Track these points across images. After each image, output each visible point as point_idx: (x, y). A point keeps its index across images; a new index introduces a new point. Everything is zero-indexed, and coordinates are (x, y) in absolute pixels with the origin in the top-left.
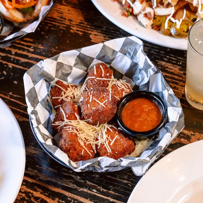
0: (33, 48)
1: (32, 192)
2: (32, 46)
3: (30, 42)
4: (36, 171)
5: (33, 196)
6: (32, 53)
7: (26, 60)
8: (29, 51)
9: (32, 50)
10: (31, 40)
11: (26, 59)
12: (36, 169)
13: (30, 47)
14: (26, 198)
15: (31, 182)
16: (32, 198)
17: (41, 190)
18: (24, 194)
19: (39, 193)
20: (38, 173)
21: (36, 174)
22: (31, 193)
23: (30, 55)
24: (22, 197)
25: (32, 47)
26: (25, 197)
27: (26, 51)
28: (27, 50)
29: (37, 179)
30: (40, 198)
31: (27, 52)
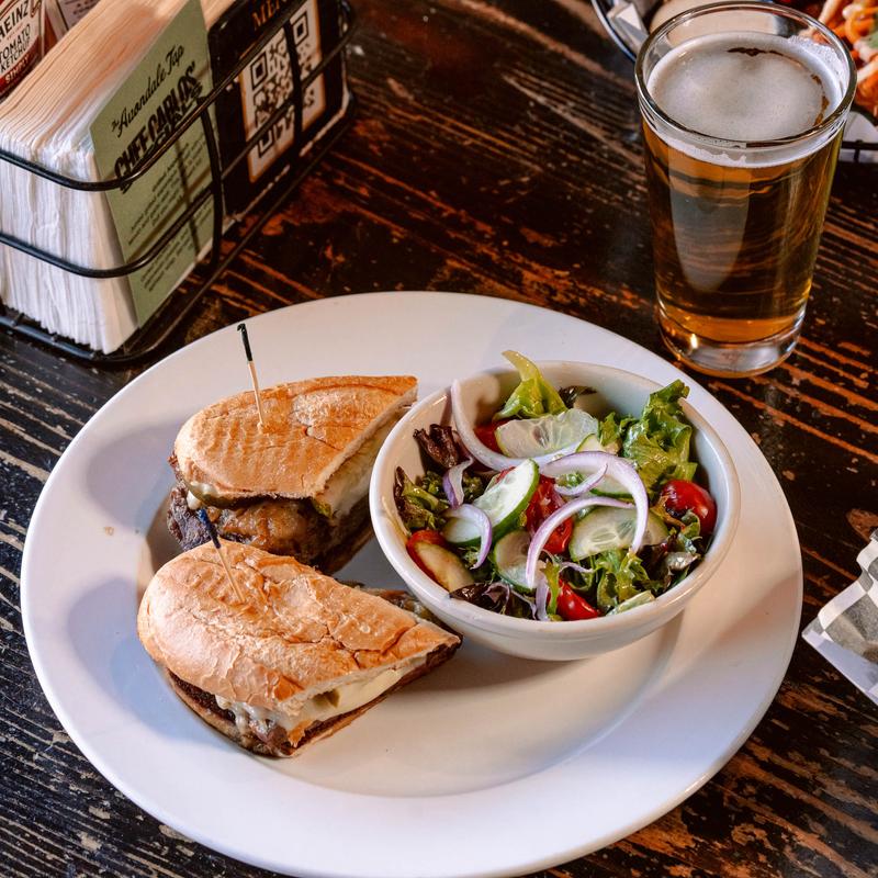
0: (865, 379)
1: (790, 829)
2: (864, 371)
3: (859, 357)
4: (816, 766)
5: (791, 843)
6: (861, 392)
7: (839, 413)
8: (850, 386)
9: (863, 385)
10: (866, 353)
11: (839, 408)
12: (817, 762)
13: (857, 372)
14: (769, 846)
15: (795, 797)
16: (788, 849)
17: (821, 829)
18: (763, 832)
19: (817, 836)
20: (820, 774)
21: (814, 777)
22: (786, 832)
23: (854, 399)
24: (753, 839)
25: (864, 375)
26: (766, 840)
27: (841, 384)
28: (843, 379)
29: (817, 792)
30: (816, 852)
31: (843, 386)
